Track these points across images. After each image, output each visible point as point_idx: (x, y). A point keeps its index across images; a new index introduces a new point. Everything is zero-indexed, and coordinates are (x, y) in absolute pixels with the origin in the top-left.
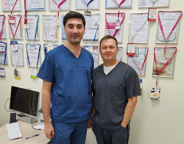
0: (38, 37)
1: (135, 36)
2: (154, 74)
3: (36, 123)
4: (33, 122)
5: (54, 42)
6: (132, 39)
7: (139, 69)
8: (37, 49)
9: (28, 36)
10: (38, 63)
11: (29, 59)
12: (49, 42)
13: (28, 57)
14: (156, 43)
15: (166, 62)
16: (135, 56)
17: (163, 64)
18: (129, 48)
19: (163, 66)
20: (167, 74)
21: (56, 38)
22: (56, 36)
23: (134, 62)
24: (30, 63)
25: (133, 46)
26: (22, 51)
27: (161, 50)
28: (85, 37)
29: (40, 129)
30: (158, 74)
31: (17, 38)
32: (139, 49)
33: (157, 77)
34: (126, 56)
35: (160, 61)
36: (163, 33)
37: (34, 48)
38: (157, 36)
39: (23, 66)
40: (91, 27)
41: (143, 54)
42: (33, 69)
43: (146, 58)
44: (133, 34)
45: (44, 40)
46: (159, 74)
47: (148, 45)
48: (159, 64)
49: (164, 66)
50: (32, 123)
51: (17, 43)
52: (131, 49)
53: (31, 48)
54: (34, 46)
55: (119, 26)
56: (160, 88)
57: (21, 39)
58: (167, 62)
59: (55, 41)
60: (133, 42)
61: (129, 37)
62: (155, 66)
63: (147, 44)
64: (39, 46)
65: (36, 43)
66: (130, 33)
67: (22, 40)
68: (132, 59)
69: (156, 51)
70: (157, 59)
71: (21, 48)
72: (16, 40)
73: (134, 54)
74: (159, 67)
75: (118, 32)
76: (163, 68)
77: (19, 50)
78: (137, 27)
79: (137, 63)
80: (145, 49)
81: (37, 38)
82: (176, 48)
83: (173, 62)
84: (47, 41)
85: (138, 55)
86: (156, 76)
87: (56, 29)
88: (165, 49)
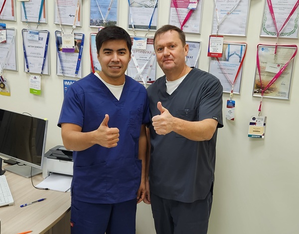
0: (44, 17)
1: (223, 21)
2: (255, 92)
3: (39, 177)
4: (34, 175)
5: (74, 27)
6: (218, 27)
7: (229, 82)
8: (42, 39)
9: (25, 14)
10: (43, 65)
11: (28, 58)
12: (65, 27)
13: (25, 53)
14: (260, 37)
15: (277, 71)
16: (223, 58)
17: (273, 75)
18: (213, 45)
19: (271, 79)
20: (279, 93)
21: (79, 20)
22: (79, 17)
23: (221, 69)
24: (29, 65)
25: (220, 41)
26: (14, 42)
27: (269, 49)
28: (132, 21)
29: (47, 189)
30: (262, 93)
31: (5, 18)
32: (230, 45)
33: (260, 97)
34: (208, 58)
35: (268, 69)
36: (274, 19)
37: (37, 37)
38: (263, 24)
39: (16, 71)
40: (145, 3)
41: (238, 55)
42: (34, 76)
43: (242, 63)
44: (220, 18)
45: (56, 24)
46: (264, 92)
47: (246, 40)
48: (266, 74)
49: (274, 79)
50: (31, 177)
51: (4, 28)
52: (215, 47)
53: (30, 38)
54: (38, 34)
55: (195, 3)
56: (266, 117)
57: (13, 20)
58: (280, 71)
59: (77, 26)
60: (219, 34)
61: (213, 23)
62: (258, 77)
63: (245, 37)
64: (47, 34)
65: (40, 28)
66: (214, 17)
67: (14, 22)
68: (217, 64)
69: (260, 51)
70: (261, 64)
71: (12, 37)
72: (4, 22)
73: (220, 55)
74: (266, 79)
75: (193, 14)
76: (272, 82)
77: (8, 41)
78: (228, 6)
79: (225, 71)
80: (240, 46)
81: (43, 20)
82: (296, 46)
83: (290, 71)
84: (62, 25)
85: (229, 56)
86: (259, 95)
87: (78, 4)
88: (276, 48)
